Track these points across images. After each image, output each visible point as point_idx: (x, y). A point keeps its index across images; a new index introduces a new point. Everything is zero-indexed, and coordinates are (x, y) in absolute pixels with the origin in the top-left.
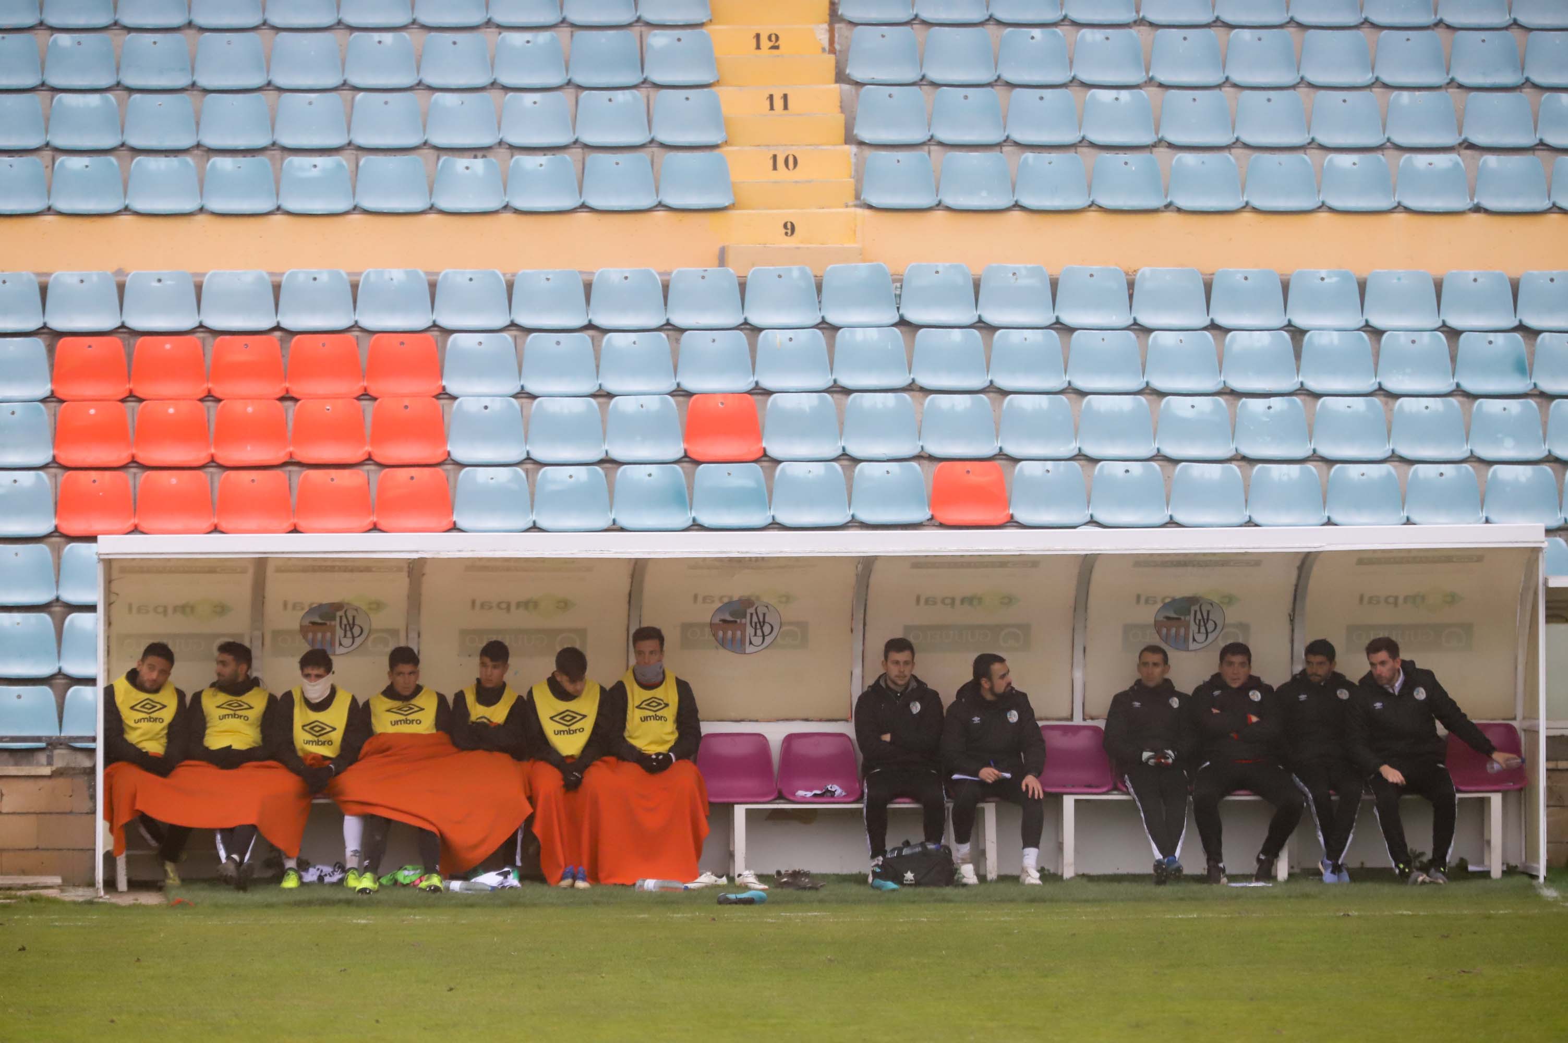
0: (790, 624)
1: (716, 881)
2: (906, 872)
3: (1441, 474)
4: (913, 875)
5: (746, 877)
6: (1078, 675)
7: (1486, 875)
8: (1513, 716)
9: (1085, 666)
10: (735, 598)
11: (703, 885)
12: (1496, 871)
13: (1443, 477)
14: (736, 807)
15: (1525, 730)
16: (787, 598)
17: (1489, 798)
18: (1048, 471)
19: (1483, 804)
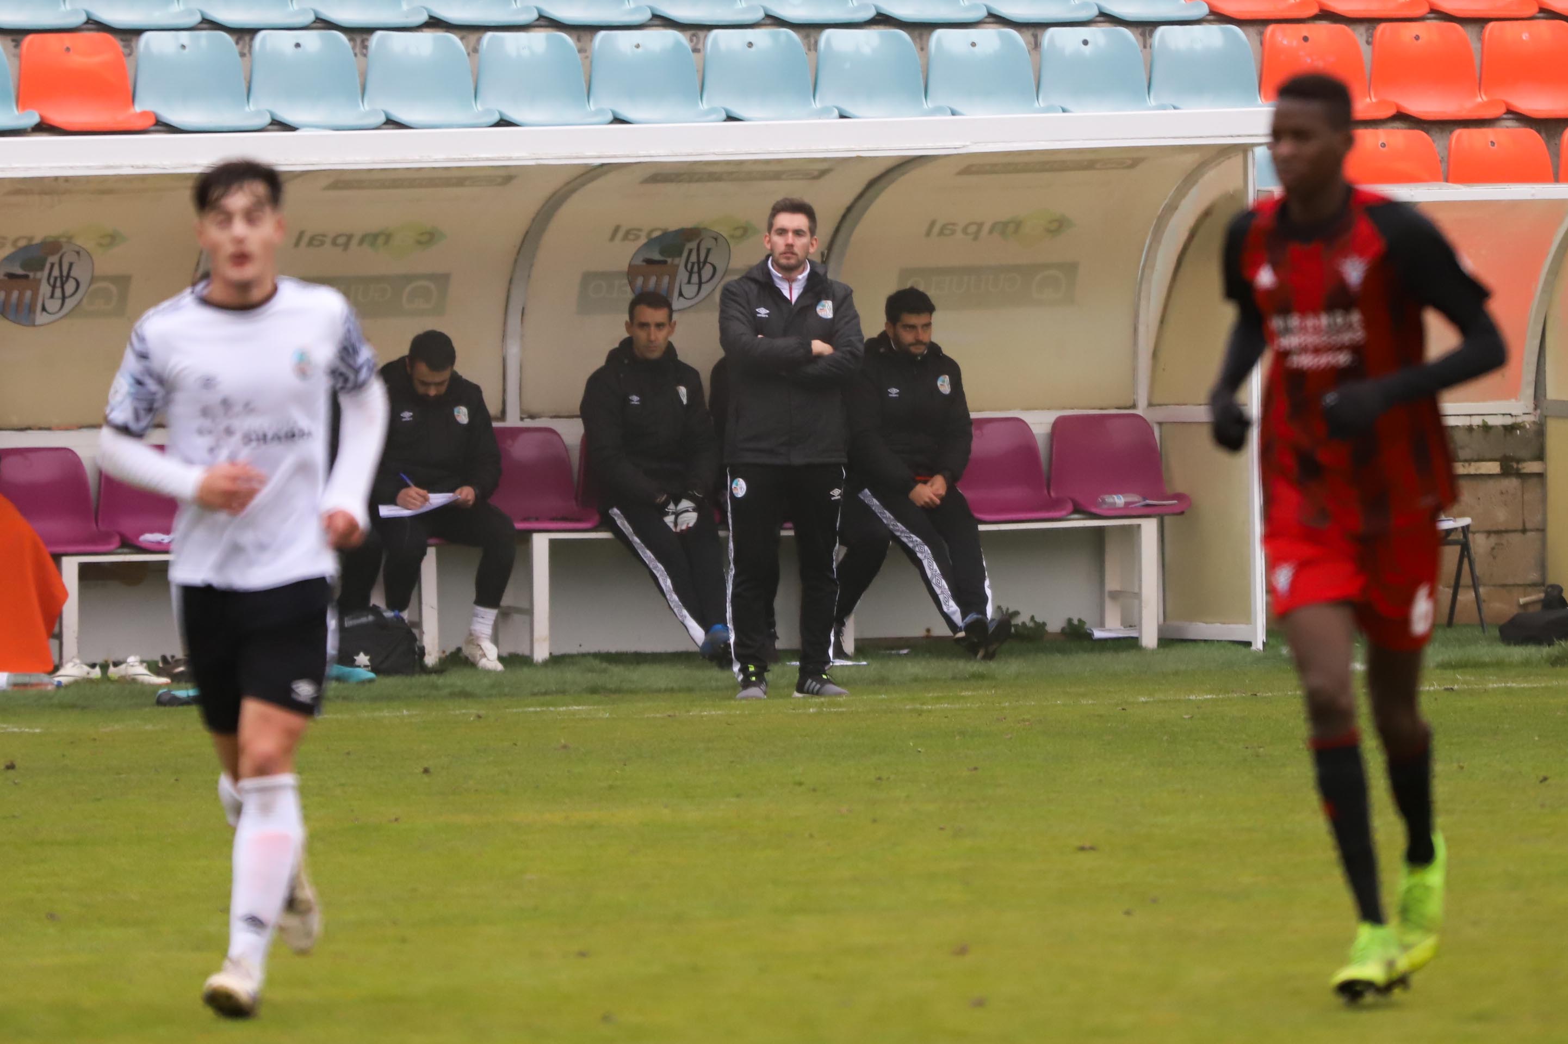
0: (105, 278)
1: (88, 673)
2: (358, 654)
3: (750, 45)
4: (368, 658)
5: (132, 666)
6: (513, 351)
7: (1131, 644)
8: (1131, 403)
9: (522, 336)
10: (37, 240)
11: (71, 679)
12: (1149, 639)
13: (753, 49)
14: (65, 560)
15: (1160, 424)
16: (112, 239)
17: (1139, 526)
18: (183, 47)
19: (1132, 534)
